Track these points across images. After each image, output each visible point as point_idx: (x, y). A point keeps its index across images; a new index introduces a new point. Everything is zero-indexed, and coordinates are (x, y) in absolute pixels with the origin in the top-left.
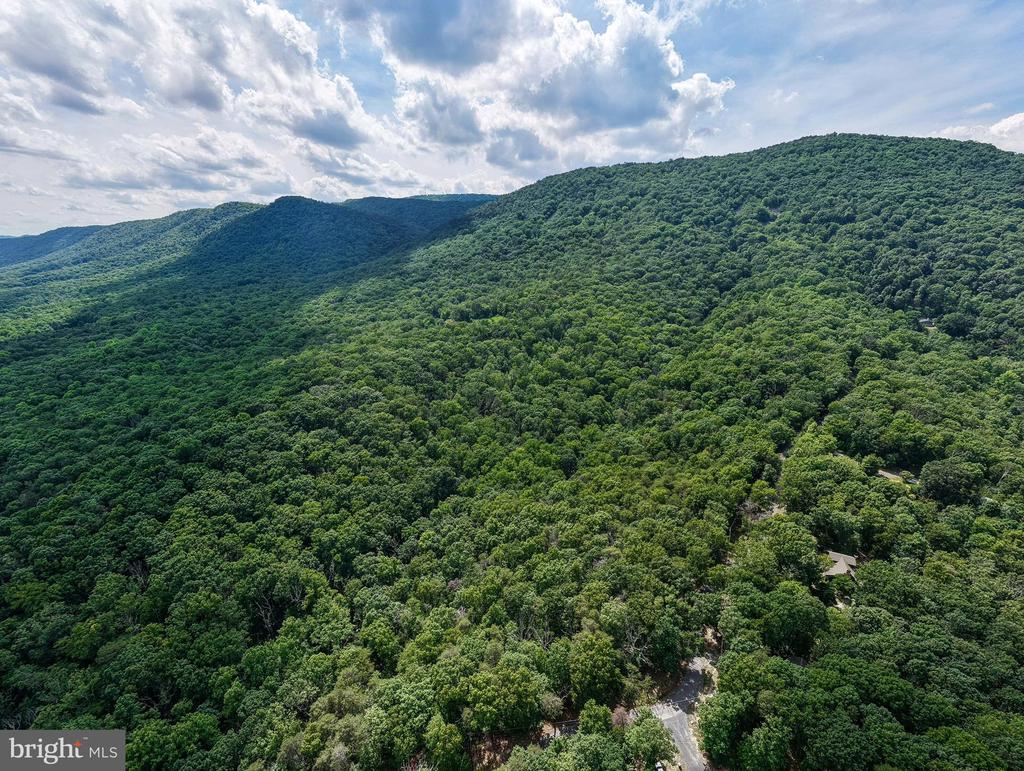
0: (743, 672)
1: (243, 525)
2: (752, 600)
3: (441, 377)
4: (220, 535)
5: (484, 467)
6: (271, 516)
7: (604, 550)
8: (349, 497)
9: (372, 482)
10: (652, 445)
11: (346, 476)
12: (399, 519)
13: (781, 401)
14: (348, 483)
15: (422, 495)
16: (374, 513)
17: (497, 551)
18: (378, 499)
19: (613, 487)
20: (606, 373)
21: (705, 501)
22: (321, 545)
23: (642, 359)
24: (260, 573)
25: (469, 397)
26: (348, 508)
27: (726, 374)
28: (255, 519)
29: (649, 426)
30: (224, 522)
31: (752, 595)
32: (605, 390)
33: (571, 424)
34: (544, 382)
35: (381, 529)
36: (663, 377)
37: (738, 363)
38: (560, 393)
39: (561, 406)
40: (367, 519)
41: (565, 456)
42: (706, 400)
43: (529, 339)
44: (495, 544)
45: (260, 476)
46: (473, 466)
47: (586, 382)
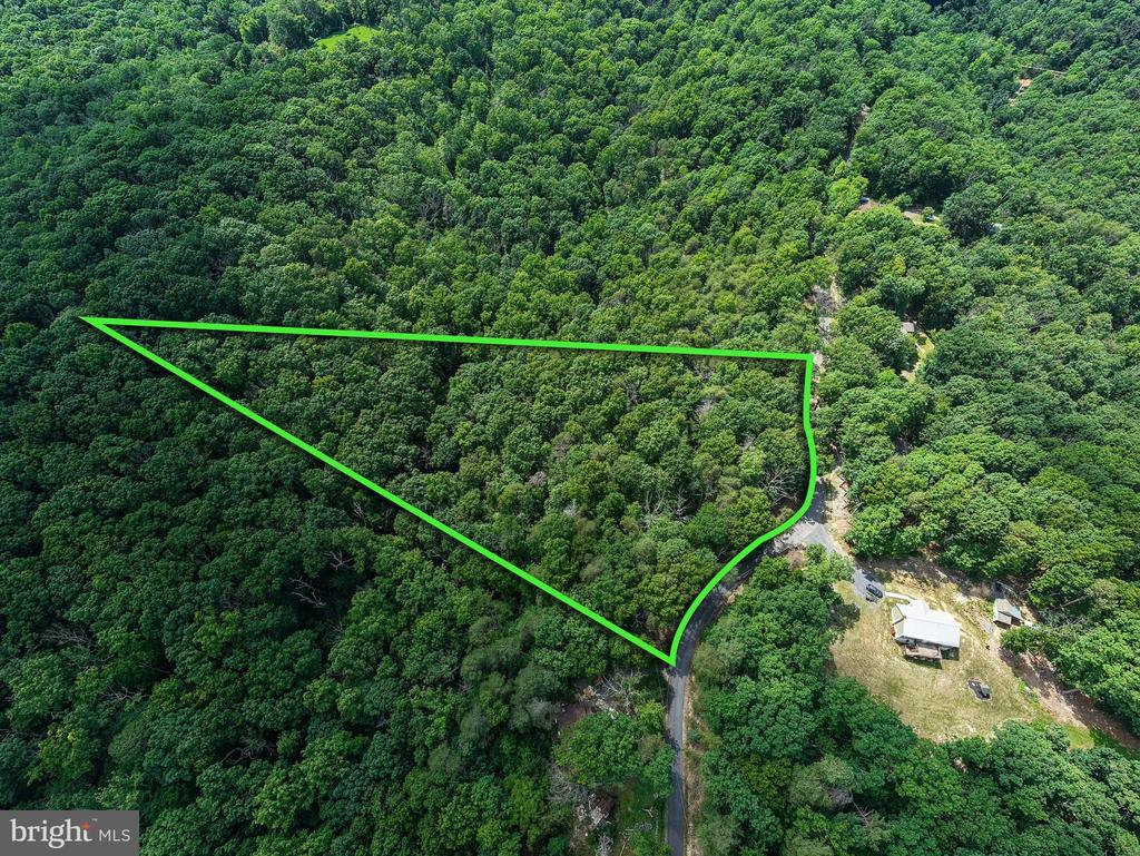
0: (895, 483)
1: (189, 507)
2: (875, 406)
3: (338, 173)
4: (161, 534)
5: (485, 315)
6: (223, 480)
7: (703, 392)
8: (321, 413)
9: (342, 381)
10: (678, 230)
11: (299, 384)
12: (414, 421)
13: (804, 136)
14: (308, 393)
15: (425, 379)
16: (375, 424)
17: (572, 425)
18: (368, 405)
19: (667, 304)
20: (576, 123)
21: (778, 299)
22: (327, 489)
23: (613, 90)
24: (269, 558)
25: (400, 202)
26: (330, 427)
27: (733, 103)
28: (200, 492)
29: (655, 200)
30: (152, 516)
31: (872, 401)
32: (582, 151)
33: (565, 218)
34: (502, 153)
35: (397, 441)
36: (654, 118)
37: (742, 80)
38: (530, 170)
39: (538, 190)
40: (370, 435)
41: (582, 271)
42: (717, 150)
43: (443, 73)
44: (564, 417)
45: (153, 428)
46: (468, 317)
47: (555, 142)
